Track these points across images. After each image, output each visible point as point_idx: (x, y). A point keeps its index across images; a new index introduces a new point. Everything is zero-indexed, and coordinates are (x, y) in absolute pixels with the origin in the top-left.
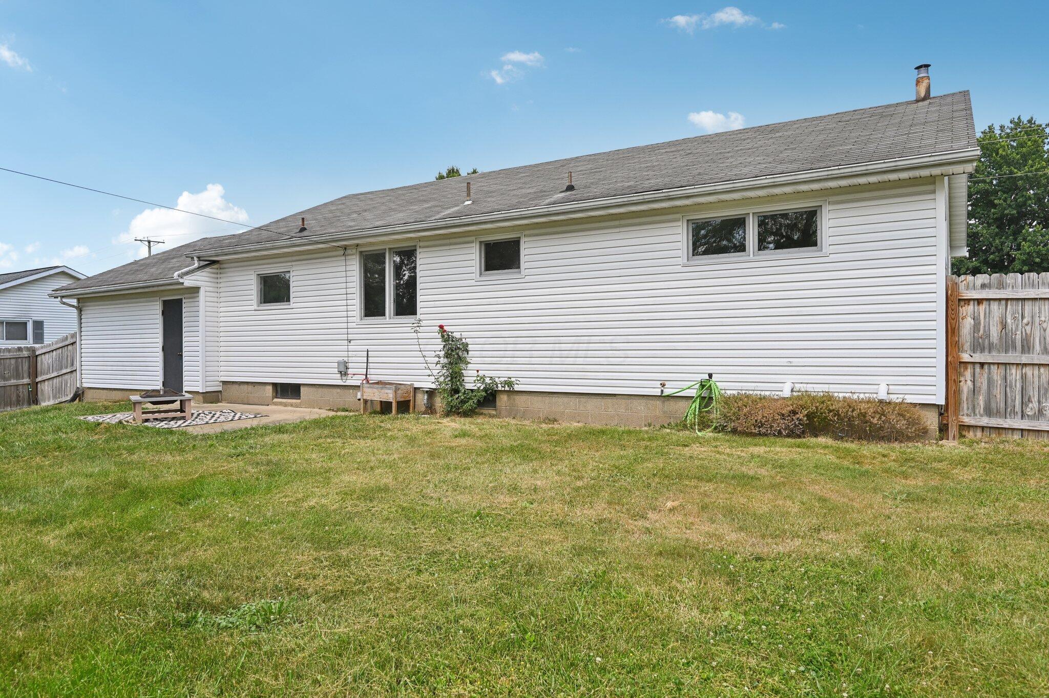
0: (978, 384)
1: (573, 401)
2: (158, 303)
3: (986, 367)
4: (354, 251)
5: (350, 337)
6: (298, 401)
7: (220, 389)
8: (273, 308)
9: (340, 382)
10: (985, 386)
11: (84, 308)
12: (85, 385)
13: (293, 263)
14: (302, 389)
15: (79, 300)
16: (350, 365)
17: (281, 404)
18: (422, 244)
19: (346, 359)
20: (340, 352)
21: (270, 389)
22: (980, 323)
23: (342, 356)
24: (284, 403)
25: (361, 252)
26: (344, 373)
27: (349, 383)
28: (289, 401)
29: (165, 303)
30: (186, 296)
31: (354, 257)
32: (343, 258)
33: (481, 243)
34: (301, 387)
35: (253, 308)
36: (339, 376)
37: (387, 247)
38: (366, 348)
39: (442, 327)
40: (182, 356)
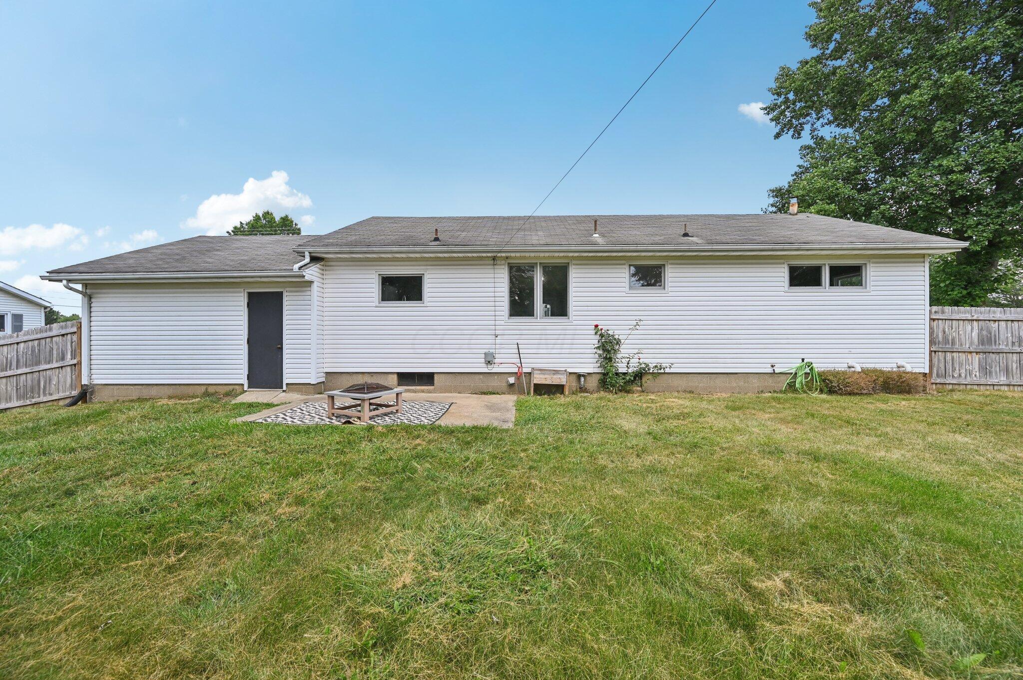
0: (933, 362)
1: (705, 379)
2: (242, 294)
3: (937, 353)
4: (503, 262)
5: (497, 332)
6: (431, 388)
7: (323, 379)
8: (401, 305)
9: (486, 370)
10: (936, 363)
11: (96, 296)
12: (96, 382)
13: (428, 267)
14: (436, 377)
15: (86, 286)
16: (497, 356)
18: (574, 262)
19: (493, 351)
20: (486, 344)
21: (395, 376)
22: (934, 331)
23: (487, 348)
25: (509, 263)
26: (489, 363)
27: (494, 370)
28: (418, 388)
29: (250, 295)
30: (288, 289)
31: (503, 267)
32: (492, 267)
33: (630, 265)
34: (435, 375)
35: (374, 305)
36: (484, 365)
37: (538, 262)
38: (516, 342)
39: (596, 326)
40: (281, 348)
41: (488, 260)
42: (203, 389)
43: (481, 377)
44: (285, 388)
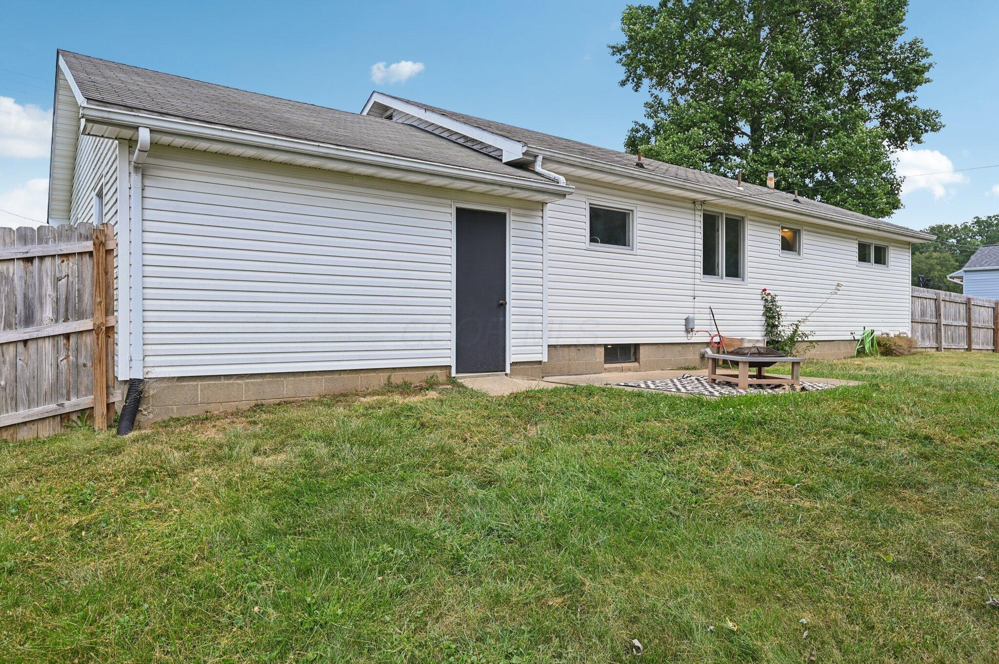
2: (448, 212)
4: (699, 206)
5: (697, 293)
6: (637, 364)
8: (611, 250)
9: (685, 340)
12: (156, 373)
13: (636, 202)
14: (642, 350)
16: (695, 322)
17: (616, 370)
18: (748, 216)
19: (691, 316)
20: (686, 308)
21: (602, 350)
23: (687, 312)
24: (619, 368)
25: (704, 210)
26: (689, 330)
27: (693, 340)
28: (624, 365)
31: (699, 213)
32: (693, 212)
33: (783, 228)
34: (641, 348)
35: (583, 246)
36: (684, 334)
37: (725, 212)
38: (708, 305)
39: (764, 290)
40: (503, 306)
41: (689, 203)
42: (383, 377)
43: (680, 348)
44: (508, 371)
